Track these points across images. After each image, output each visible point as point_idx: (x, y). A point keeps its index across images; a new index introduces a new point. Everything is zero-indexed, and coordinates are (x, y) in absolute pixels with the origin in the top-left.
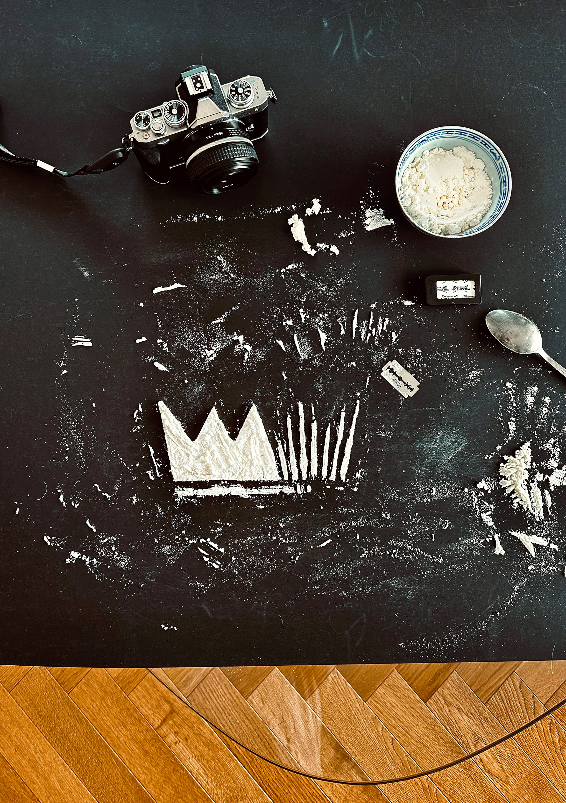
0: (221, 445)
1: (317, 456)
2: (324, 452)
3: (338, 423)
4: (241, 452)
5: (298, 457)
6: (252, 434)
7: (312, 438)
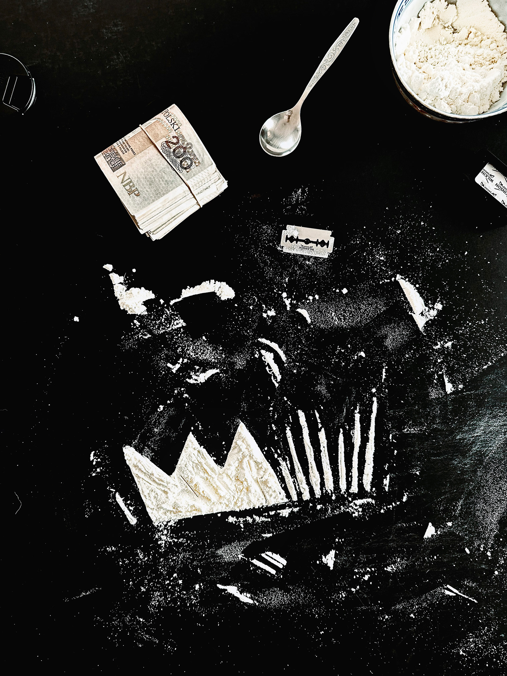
0: (206, 475)
1: (331, 467)
2: (339, 462)
3: (352, 426)
4: (233, 479)
5: (306, 473)
6: (244, 457)
7: (322, 448)
